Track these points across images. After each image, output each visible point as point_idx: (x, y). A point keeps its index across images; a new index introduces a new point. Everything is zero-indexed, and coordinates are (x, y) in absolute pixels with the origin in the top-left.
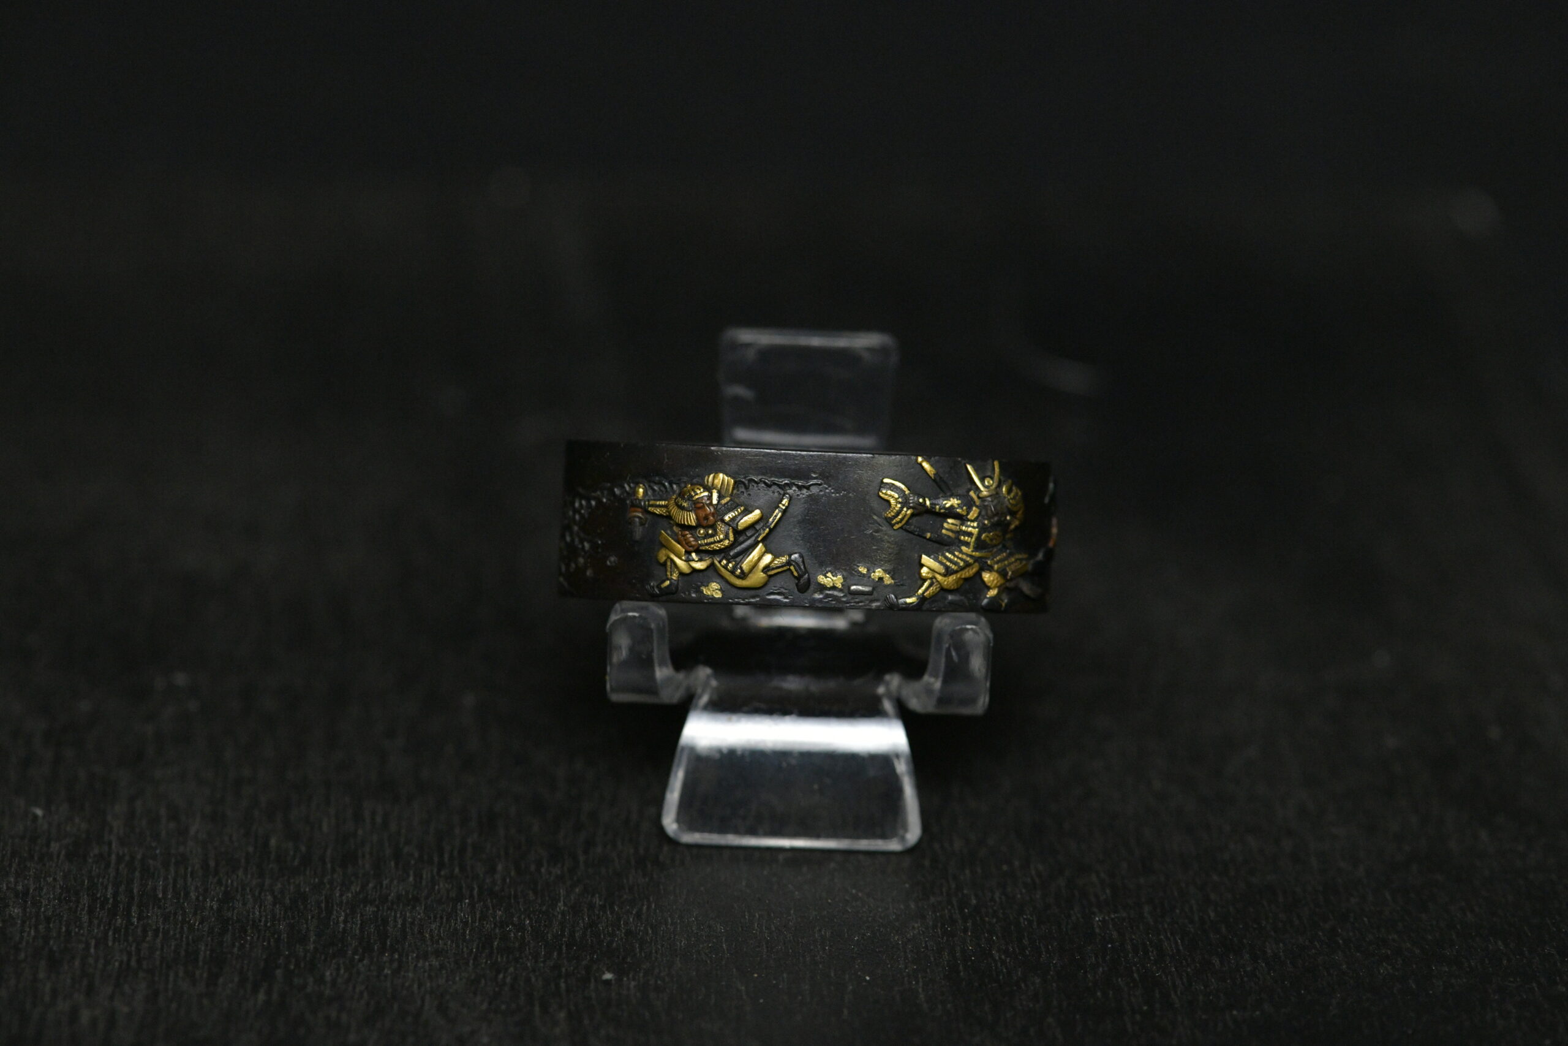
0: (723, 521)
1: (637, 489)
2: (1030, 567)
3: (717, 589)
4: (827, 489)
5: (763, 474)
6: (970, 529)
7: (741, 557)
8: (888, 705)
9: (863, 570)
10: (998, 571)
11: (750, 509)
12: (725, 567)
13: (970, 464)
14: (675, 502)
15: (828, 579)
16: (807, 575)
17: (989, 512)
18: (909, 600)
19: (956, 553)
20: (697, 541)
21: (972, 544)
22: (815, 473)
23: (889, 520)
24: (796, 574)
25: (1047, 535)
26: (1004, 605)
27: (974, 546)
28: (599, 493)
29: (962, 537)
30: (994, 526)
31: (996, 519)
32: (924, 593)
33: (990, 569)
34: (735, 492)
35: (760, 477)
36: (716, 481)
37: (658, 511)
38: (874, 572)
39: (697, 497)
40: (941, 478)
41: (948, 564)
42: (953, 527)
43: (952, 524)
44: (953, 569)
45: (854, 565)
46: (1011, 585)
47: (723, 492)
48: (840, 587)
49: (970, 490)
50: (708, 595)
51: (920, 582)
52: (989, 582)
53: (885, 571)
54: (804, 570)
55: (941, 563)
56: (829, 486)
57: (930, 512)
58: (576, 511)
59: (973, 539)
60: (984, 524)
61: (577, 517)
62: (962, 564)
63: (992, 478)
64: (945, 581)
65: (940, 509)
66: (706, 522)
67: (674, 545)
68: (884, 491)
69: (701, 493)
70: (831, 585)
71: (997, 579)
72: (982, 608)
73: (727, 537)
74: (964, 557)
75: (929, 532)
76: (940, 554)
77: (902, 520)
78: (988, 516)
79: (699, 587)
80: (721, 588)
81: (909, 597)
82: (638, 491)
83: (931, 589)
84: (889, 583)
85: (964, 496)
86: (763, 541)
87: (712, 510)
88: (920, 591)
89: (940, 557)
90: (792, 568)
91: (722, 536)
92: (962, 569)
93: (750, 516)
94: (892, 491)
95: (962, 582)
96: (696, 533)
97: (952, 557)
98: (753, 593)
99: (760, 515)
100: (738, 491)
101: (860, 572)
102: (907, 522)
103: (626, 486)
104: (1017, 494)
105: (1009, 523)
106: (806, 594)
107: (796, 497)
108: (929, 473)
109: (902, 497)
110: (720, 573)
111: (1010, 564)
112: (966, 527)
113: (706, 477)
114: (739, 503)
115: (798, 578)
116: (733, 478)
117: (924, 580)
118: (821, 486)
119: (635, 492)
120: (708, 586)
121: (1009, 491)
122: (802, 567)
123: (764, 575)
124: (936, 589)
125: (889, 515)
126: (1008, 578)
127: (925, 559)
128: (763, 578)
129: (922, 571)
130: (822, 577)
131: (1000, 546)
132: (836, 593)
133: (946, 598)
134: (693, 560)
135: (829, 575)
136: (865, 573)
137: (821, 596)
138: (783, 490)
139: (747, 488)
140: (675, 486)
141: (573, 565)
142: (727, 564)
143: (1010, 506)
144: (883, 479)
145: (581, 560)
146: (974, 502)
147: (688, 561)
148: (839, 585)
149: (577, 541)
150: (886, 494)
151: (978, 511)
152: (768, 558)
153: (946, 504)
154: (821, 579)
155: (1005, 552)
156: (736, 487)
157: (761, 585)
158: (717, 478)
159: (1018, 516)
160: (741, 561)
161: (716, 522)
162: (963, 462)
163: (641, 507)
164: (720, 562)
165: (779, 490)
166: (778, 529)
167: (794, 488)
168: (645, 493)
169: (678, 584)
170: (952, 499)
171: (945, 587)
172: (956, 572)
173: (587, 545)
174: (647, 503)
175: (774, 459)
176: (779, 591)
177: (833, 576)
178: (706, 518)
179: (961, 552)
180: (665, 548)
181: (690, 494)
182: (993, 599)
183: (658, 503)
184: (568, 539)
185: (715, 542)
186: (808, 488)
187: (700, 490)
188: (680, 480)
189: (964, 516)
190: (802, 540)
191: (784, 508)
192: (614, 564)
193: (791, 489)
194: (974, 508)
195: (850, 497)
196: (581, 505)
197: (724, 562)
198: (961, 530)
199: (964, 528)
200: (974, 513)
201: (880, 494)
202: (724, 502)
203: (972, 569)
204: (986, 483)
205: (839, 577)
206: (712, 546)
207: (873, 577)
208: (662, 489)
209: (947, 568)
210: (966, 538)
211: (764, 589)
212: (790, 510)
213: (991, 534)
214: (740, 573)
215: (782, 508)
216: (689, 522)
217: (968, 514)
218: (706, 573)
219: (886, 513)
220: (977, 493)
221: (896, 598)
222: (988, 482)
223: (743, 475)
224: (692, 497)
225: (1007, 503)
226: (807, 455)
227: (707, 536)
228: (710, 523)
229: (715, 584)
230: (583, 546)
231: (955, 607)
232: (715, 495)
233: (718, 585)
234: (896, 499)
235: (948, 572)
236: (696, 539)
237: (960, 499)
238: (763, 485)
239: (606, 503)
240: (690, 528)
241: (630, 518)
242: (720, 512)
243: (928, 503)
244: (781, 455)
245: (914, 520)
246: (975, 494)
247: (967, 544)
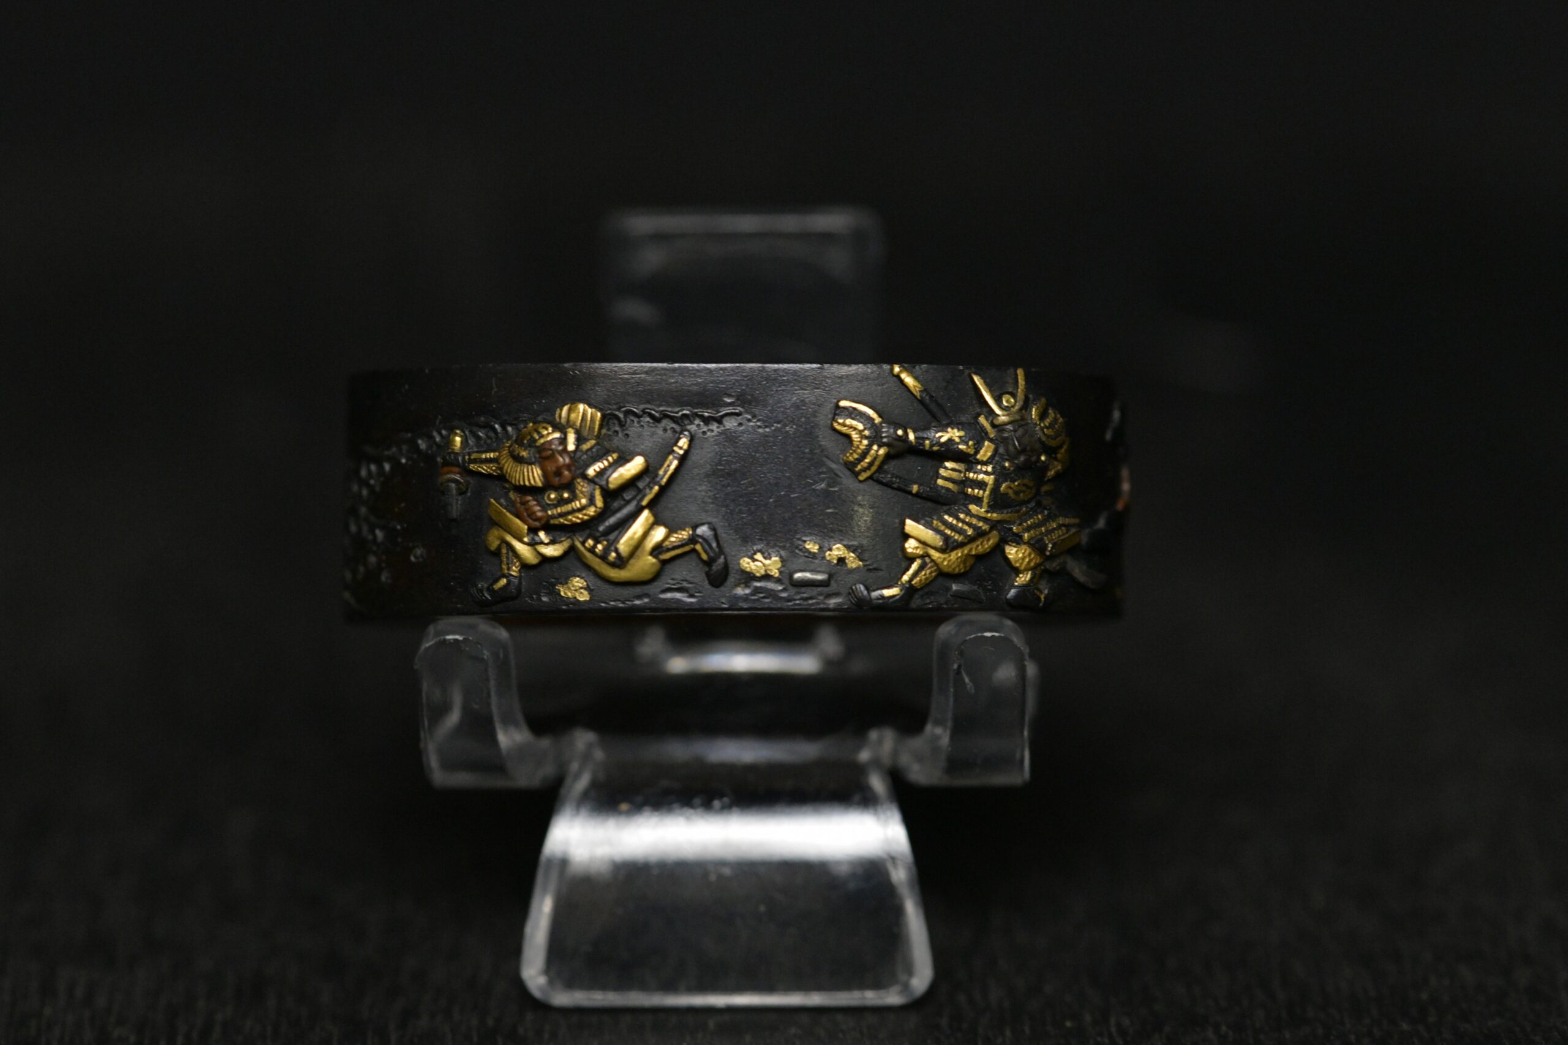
0: (585, 477)
1: (451, 437)
2: (1084, 539)
3: (581, 588)
4: (749, 420)
5: (648, 402)
6: (981, 476)
7: (616, 533)
8: (877, 783)
9: (812, 547)
10: (1028, 543)
11: (628, 458)
12: (592, 550)
13: (976, 373)
14: (510, 452)
15: (757, 563)
16: (722, 557)
17: (1011, 448)
18: (887, 593)
19: (962, 516)
20: (546, 512)
21: (986, 500)
22: (729, 396)
23: (850, 466)
24: (704, 557)
25: (1116, 493)
26: (1042, 597)
27: (989, 502)
28: (394, 449)
29: (970, 490)
30: (1020, 470)
31: (1022, 458)
32: (911, 579)
33: (1017, 540)
34: (604, 431)
35: (642, 407)
36: (573, 416)
37: (484, 469)
38: (830, 550)
39: (542, 441)
40: (931, 397)
41: (948, 532)
42: (955, 475)
43: (953, 470)
44: (956, 541)
45: (799, 539)
46: (1054, 565)
47: (585, 433)
48: (777, 575)
49: (979, 415)
50: (568, 598)
51: (904, 565)
52: (1016, 561)
53: (848, 547)
54: (717, 550)
55: (937, 531)
56: (754, 416)
57: (916, 451)
58: (364, 483)
59: (987, 493)
60: (1004, 467)
61: (365, 492)
62: (970, 532)
63: (1014, 395)
64: (945, 559)
65: (932, 446)
66: (557, 479)
67: (510, 520)
68: (841, 421)
69: (549, 434)
70: (763, 572)
71: (1030, 555)
72: (1008, 602)
73: (592, 501)
74: (974, 521)
75: (915, 483)
76: (935, 517)
77: (871, 464)
78: (1008, 455)
79: (554, 585)
80: (587, 585)
81: (888, 587)
82: (454, 441)
83: (923, 573)
84: (854, 566)
85: (969, 424)
86: (651, 506)
87: (567, 460)
88: (905, 578)
89: (935, 522)
90: (698, 547)
91: (584, 501)
92: (971, 540)
93: (629, 466)
94: (853, 419)
95: (970, 562)
96: (543, 499)
97: (955, 522)
98: (638, 590)
99: (644, 464)
100: (609, 430)
101: (808, 551)
102: (880, 467)
103: (435, 434)
104: (1055, 420)
105: (1045, 467)
106: (722, 588)
107: (701, 435)
108: (912, 389)
109: (869, 429)
110: (585, 560)
111: (1049, 532)
112: (975, 473)
113: (558, 410)
114: (611, 450)
115: (709, 563)
116: (600, 410)
117: (911, 559)
118: (740, 417)
119: (449, 442)
120: (567, 583)
121: (1043, 416)
122: (714, 545)
123: (654, 560)
124: (931, 573)
125: (851, 459)
126: (1048, 553)
127: (911, 526)
128: (653, 564)
129: (907, 545)
130: (747, 560)
131: (1033, 504)
132: (770, 585)
133: (949, 589)
134: (542, 543)
135: (759, 556)
136: (816, 551)
137: (747, 591)
138: (680, 425)
139: (622, 425)
140: (509, 429)
141: (362, 569)
142: (595, 546)
143: (1044, 439)
144: (839, 401)
145: (372, 559)
146: (986, 433)
147: (533, 544)
148: (775, 573)
149: (365, 529)
150: (844, 425)
151: (993, 446)
152: (659, 533)
153: (941, 437)
154: (746, 563)
155: (1042, 513)
156: (605, 424)
157: (649, 577)
158: (574, 411)
159: (1059, 456)
160: (617, 540)
161: (574, 478)
162: (967, 372)
163: (458, 465)
164: (583, 543)
165: (674, 425)
166: (675, 487)
167: (697, 422)
168: (464, 442)
169: (520, 583)
170: (949, 430)
171: (946, 570)
172: (961, 545)
173: (379, 534)
174: (467, 457)
175: (664, 377)
176: (679, 586)
177: (765, 558)
178: (558, 473)
179: (968, 513)
180: (496, 527)
181: (532, 437)
182: (1024, 587)
183: (484, 456)
184: (353, 528)
185: (573, 511)
186: (719, 421)
187: (547, 429)
188: (516, 419)
189: (971, 455)
190: (712, 503)
191: (681, 452)
192: (421, 560)
193: (692, 423)
194: (986, 443)
195: (787, 432)
196: (369, 471)
197: (590, 542)
198: (968, 479)
199: (971, 475)
200: (986, 451)
201: (835, 425)
202: (585, 447)
203: (988, 540)
204: (1005, 403)
205: (774, 559)
206: (570, 517)
207: (828, 558)
208: (492, 435)
209: (946, 538)
210: (976, 491)
211: (655, 584)
212: (694, 457)
213: (1016, 483)
214: (615, 558)
215: (678, 454)
216: (532, 482)
217: (977, 452)
218: (563, 563)
219: (845, 455)
220: (991, 418)
221: (867, 588)
222: (1007, 401)
223: (615, 404)
224: (535, 441)
225: (1040, 434)
226: (716, 369)
227: (562, 502)
228: (564, 481)
229: (578, 579)
230: (375, 536)
231: (966, 603)
232: (571, 438)
233: (582, 581)
234: (861, 432)
235: (948, 546)
236: (544, 508)
237: (962, 430)
238: (648, 419)
239: (406, 463)
240: (533, 491)
241: (442, 484)
242: (579, 462)
243: (911, 436)
244: (675, 370)
245: (891, 466)
246: (987, 420)
247: (978, 501)
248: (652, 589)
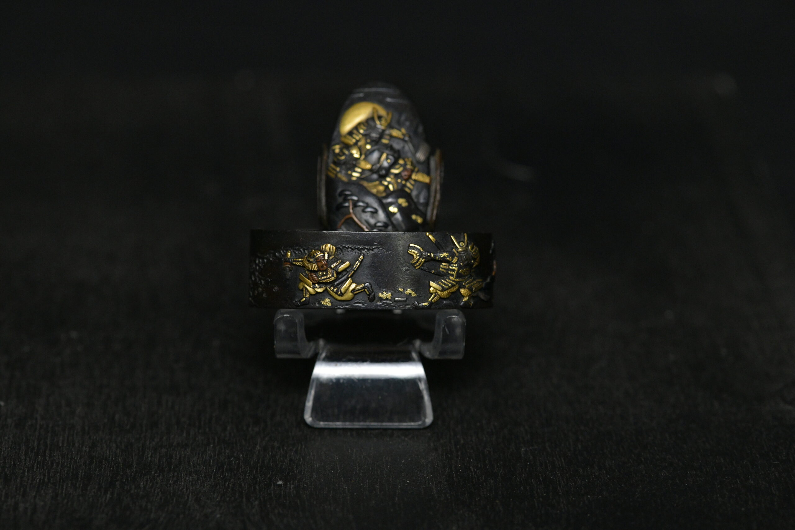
0: (331, 268)
1: (287, 253)
2: (484, 285)
3: (329, 302)
4: (382, 250)
5: (350, 244)
6: (454, 268)
7: (340, 285)
8: (414, 355)
9: (401, 290)
10: (468, 288)
11: (344, 261)
12: (333, 291)
13: (452, 235)
14: (306, 259)
15: (384, 295)
16: (373, 293)
17: (463, 259)
18: (424, 304)
19: (447, 280)
20: (318, 278)
21: (455, 275)
22: (376, 242)
23: (413, 265)
24: (368, 293)
25: (491, 269)
26: (471, 304)
27: (456, 276)
28: (268, 255)
29: (450, 272)
30: (465, 266)
31: (466, 262)
32: (432, 300)
33: (464, 287)
34: (336, 253)
35: (348, 245)
36: (327, 248)
37: (298, 264)
38: (407, 291)
39: (317, 256)
40: (438, 243)
41: (443, 285)
42: (445, 267)
43: (445, 265)
44: (446, 288)
45: (397, 287)
46: (475, 295)
47: (330, 253)
48: (390, 299)
49: (453, 248)
50: (324, 305)
51: (429, 295)
52: (464, 294)
53: (412, 290)
54: (372, 291)
55: (440, 285)
56: (383, 249)
57: (434, 260)
58: (257, 265)
59: (455, 273)
60: (461, 265)
61: (258, 268)
62: (450, 285)
63: (464, 242)
64: (442, 294)
65: (438, 258)
66: (322, 268)
67: (307, 280)
68: (410, 250)
69: (319, 254)
70: (386, 298)
71: (468, 292)
72: (461, 307)
73: (333, 276)
74: (451, 281)
75: (433, 270)
76: (439, 280)
77: (420, 264)
78: (462, 261)
79: (320, 301)
80: (331, 301)
81: (424, 303)
82: (288, 254)
83: (435, 298)
84: (414, 296)
85: (450, 251)
86: (351, 277)
87: (325, 262)
88: (430, 299)
89: (439, 282)
90: (366, 290)
91: (330, 275)
92: (450, 288)
93: (344, 265)
94: (414, 250)
95: (450, 294)
96: (317, 274)
97: (445, 282)
98: (347, 303)
99: (349, 264)
100: (338, 252)
102: (422, 265)
103: (282, 251)
104: (476, 249)
105: (473, 264)
106: (373, 303)
107: (367, 255)
108: (432, 240)
109: (419, 253)
110: (330, 293)
111: (474, 284)
112: (452, 267)
113: (322, 246)
114: (339, 259)
115: (369, 295)
116: (335, 246)
117: (432, 294)
118: (379, 249)
119: (286, 255)
120: (324, 300)
121: (472, 248)
122: (371, 289)
123: (352, 294)
124: (438, 298)
125: (413, 262)
126: (473, 291)
127: (432, 283)
128: (351, 295)
129: (430, 289)
130: (381, 294)
131: (469, 276)
132: (388, 302)
133: (443, 303)
134: (317, 288)
135: (384, 293)
136: (402, 291)
137: (381, 304)
138: (360, 251)
139: (342, 251)
140: (306, 251)
141: (256, 292)
142: (334, 289)
143: (473, 256)
144: (410, 244)
145: (260, 289)
146: (455, 254)
147: (314, 288)
148: (389, 298)
149: (258, 279)
150: (411, 252)
151: (457, 258)
152: (354, 286)
153: (441, 256)
154: (380, 295)
155: (471, 278)
156: (336, 250)
157: (350, 299)
158: (327, 246)
159: (477, 260)
160: (341, 288)
161: (327, 268)
162: (449, 234)
163: (289, 262)
164: (330, 288)
165: (358, 251)
166: (359, 271)
167: (366, 250)
168: (291, 254)
169: (309, 300)
170: (444, 253)
171: (442, 297)
172: (447, 289)
173: (263, 282)
174: (292, 260)
175: (355, 236)
176: (360, 302)
177: (386, 293)
178: (322, 266)
179: (449, 279)
180: (302, 282)
181: (314, 255)
182: (466, 302)
183: (298, 260)
184: (253, 279)
185: (327, 279)
186: (372, 250)
187: (319, 252)
188: (308, 248)
189: (451, 261)
190: (370, 276)
191: (361, 260)
192: (277, 291)
193: (364, 251)
194: (455, 257)
195: (394, 254)
196: (259, 261)
197: (332, 288)
198: (449, 268)
199: (450, 267)
200: (455, 260)
201: (409, 252)
202: (331, 258)
203: (455, 287)
204: (461, 245)
205: (389, 293)
206: (326, 280)
207: (406, 293)
208: (300, 252)
209: (443, 287)
210: (452, 272)
211: (352, 301)
212: (364, 261)
213: (464, 270)
214: (340, 293)
215: (360, 261)
216: (314, 269)
217: (452, 260)
218: (323, 294)
219: (412, 261)
220: (457, 250)
221: (418, 303)
222: (462, 244)
223: (340, 244)
224: (315, 256)
225: (472, 254)
226: (371, 234)
227: (323, 275)
228: (324, 269)
229: (328, 299)
230: (261, 282)
231: (448, 307)
232: (326, 255)
233: (329, 299)
234: (417, 254)
235: (443, 290)
236: (318, 277)
237: (448, 253)
238: (350, 249)
239: (272, 260)
240: (314, 272)
241: (284, 268)
242: (329, 263)
243: (432, 255)
244: (358, 234)
245: (425, 264)
246: (456, 250)
247: (452, 275)
248: (351, 303)
